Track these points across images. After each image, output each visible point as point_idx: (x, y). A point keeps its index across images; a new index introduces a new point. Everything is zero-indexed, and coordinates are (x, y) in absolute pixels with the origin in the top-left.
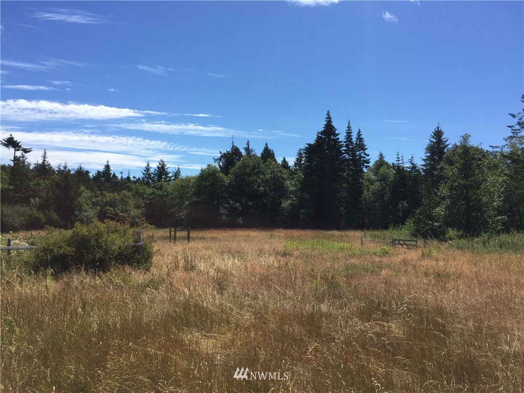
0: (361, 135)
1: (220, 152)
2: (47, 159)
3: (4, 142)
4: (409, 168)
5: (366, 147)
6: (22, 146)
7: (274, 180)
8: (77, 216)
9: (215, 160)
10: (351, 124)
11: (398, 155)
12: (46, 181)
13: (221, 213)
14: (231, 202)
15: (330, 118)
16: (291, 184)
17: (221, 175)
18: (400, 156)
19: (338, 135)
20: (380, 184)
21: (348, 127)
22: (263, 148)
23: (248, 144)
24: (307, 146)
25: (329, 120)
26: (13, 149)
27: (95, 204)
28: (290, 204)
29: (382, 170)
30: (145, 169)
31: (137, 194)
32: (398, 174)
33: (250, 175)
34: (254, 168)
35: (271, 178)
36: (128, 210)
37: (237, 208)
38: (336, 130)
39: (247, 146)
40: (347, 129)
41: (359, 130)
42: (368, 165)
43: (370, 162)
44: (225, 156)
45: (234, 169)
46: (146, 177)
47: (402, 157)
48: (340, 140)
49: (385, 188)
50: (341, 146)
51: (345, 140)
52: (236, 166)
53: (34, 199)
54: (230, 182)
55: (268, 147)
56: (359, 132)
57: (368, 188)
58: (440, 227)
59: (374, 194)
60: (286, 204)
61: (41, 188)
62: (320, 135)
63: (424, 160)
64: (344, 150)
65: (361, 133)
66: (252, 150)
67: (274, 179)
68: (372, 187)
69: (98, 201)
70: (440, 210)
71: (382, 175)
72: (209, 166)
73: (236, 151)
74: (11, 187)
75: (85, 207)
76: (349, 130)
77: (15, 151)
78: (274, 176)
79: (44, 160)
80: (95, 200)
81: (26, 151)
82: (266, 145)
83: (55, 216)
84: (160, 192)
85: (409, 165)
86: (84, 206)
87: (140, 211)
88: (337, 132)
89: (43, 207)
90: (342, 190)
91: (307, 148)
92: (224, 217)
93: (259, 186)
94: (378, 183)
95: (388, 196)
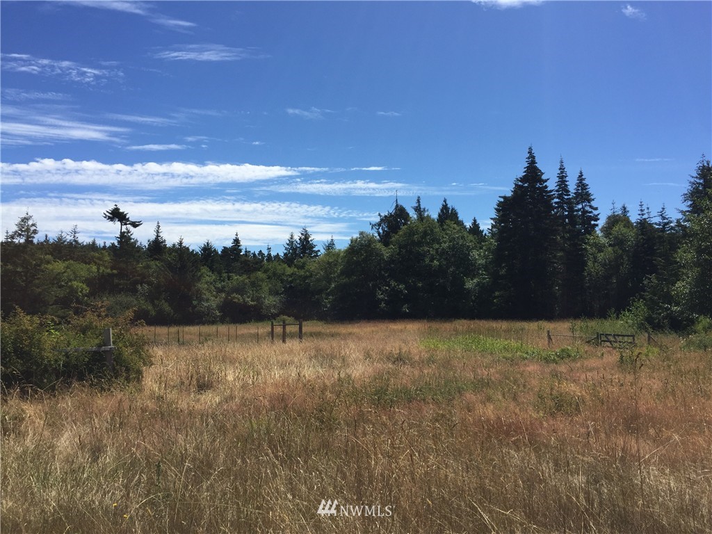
0: (584, 179)
1: (379, 215)
2: (161, 234)
3: (108, 214)
4: (659, 225)
5: (592, 197)
6: (130, 219)
7: (453, 251)
8: (195, 307)
9: (373, 226)
10: (565, 165)
11: (641, 205)
12: (157, 263)
13: (379, 299)
14: (393, 283)
15: (534, 157)
16: (479, 255)
17: (379, 245)
18: (644, 207)
19: (546, 181)
20: (613, 250)
21: (560, 169)
22: (441, 206)
23: (418, 201)
24: (502, 200)
25: (532, 161)
26: (119, 223)
27: (220, 291)
28: (478, 284)
29: (616, 228)
30: (288, 242)
31: (275, 276)
32: (642, 234)
33: (419, 244)
34: (425, 233)
35: (449, 247)
36: (261, 297)
37: (401, 291)
38: (543, 174)
39: (417, 205)
40: (559, 172)
41: (581, 173)
42: (596, 223)
43: (599, 219)
44: (385, 220)
45: (397, 236)
46: (289, 253)
47: (648, 208)
48: (549, 189)
49: (621, 257)
50: (551, 197)
51: (557, 188)
52: (401, 233)
53: (141, 286)
54: (392, 255)
55: (447, 205)
56: (581, 175)
57: (595, 258)
58: (682, 313)
59: (604, 265)
60: (470, 284)
61: (151, 271)
62: (520, 183)
63: (682, 212)
64: (556, 203)
65: (583, 177)
66: (424, 209)
67: (453, 248)
68: (601, 256)
69: (223, 287)
70: (682, 287)
71: (616, 238)
72: (361, 233)
73: (401, 212)
74: (115, 271)
75: (207, 295)
76: (562, 172)
77: (122, 225)
78: (454, 245)
79: (158, 236)
80: (220, 285)
81: (135, 225)
82: (445, 201)
83: (167, 307)
84: (302, 273)
85: (658, 220)
86: (205, 294)
87: (277, 299)
88: (544, 177)
89: (151, 298)
90: (555, 261)
91: (501, 202)
92: (383, 305)
93: (432, 260)
94: (610, 249)
95: (625, 268)
